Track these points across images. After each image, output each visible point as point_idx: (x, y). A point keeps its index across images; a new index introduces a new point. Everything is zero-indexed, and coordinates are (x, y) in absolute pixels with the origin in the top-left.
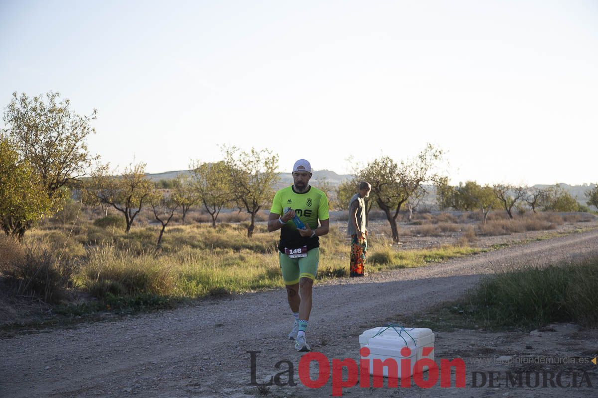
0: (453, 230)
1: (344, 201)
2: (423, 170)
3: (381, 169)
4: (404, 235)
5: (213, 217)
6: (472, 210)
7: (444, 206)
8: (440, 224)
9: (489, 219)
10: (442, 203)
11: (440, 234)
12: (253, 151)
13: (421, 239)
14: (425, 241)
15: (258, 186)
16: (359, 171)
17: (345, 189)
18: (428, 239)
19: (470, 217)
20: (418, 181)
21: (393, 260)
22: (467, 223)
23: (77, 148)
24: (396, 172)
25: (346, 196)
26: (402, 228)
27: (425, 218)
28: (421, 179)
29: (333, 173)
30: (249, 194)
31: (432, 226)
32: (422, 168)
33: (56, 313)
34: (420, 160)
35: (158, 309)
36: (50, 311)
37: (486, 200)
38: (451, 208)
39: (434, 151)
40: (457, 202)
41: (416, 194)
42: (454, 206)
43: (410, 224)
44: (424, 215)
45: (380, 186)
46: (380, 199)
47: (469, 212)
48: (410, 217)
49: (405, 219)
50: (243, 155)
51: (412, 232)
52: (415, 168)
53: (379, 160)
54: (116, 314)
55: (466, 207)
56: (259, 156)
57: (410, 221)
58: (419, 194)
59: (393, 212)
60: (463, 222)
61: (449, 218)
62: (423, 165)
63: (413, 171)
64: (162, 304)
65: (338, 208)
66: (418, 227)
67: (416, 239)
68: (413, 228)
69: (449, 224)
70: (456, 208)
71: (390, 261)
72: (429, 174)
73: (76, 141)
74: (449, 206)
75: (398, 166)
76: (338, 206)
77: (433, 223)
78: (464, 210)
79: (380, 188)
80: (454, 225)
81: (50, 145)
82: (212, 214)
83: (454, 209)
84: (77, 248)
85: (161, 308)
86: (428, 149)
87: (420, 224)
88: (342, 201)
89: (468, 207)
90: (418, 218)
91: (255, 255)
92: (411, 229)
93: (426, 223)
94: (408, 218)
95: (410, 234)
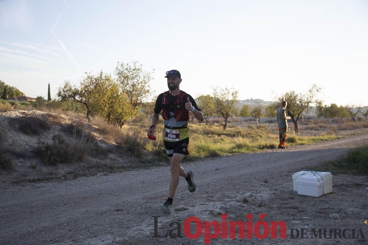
0: (325, 127)
1: (269, 113)
2: (311, 97)
3: (289, 97)
4: (301, 129)
5: (206, 120)
6: (334, 118)
7: (320, 115)
8: (319, 124)
9: (344, 122)
10: (319, 114)
11: (319, 129)
12: (226, 89)
13: (309, 131)
14: (311, 133)
15: (229, 105)
16: (277, 98)
17: (269, 107)
18: (313, 131)
19: (333, 121)
20: (308, 103)
21: (297, 141)
22: (332, 124)
23: (146, 87)
24: (297, 98)
25: (270, 111)
26: (299, 126)
27: (310, 122)
28: (310, 102)
29: (262, 100)
30: (224, 109)
31: (315, 125)
32: (310, 97)
33: (140, 162)
34: (309, 92)
35: (186, 161)
36: (137, 161)
37: (341, 113)
38: (323, 117)
39: (317, 88)
40: (326, 114)
41: (307, 109)
42: (325, 116)
43: (302, 125)
44: (310, 120)
45: (289, 105)
46: (289, 112)
47: (332, 119)
48: (303, 121)
49: (300, 122)
50: (222, 91)
51: (304, 128)
52: (307, 96)
53: (289, 93)
54: (167, 163)
55: (331, 116)
56: (230, 91)
57: (302, 123)
58: (309, 109)
59: (295, 119)
60: (330, 123)
61: (322, 121)
62: (311, 95)
63: (306, 98)
64: (188, 159)
65: (266, 117)
66: (307, 126)
67: (307, 131)
68: (305, 126)
69: (323, 124)
70: (326, 117)
71: (296, 141)
72: (314, 99)
73: (145, 83)
74: (322, 116)
75: (298, 96)
76: (266, 116)
77: (315, 124)
78: (330, 118)
79: (289, 107)
80: (325, 125)
81: (134, 85)
82: (206, 119)
83: (325, 117)
84: (145, 134)
85: (188, 161)
86: (314, 87)
87: (308, 124)
88: (268, 113)
89: (332, 116)
90: (306, 121)
91: (228, 138)
92: (304, 127)
93: (311, 124)
94: (302, 122)
95: (304, 129)
